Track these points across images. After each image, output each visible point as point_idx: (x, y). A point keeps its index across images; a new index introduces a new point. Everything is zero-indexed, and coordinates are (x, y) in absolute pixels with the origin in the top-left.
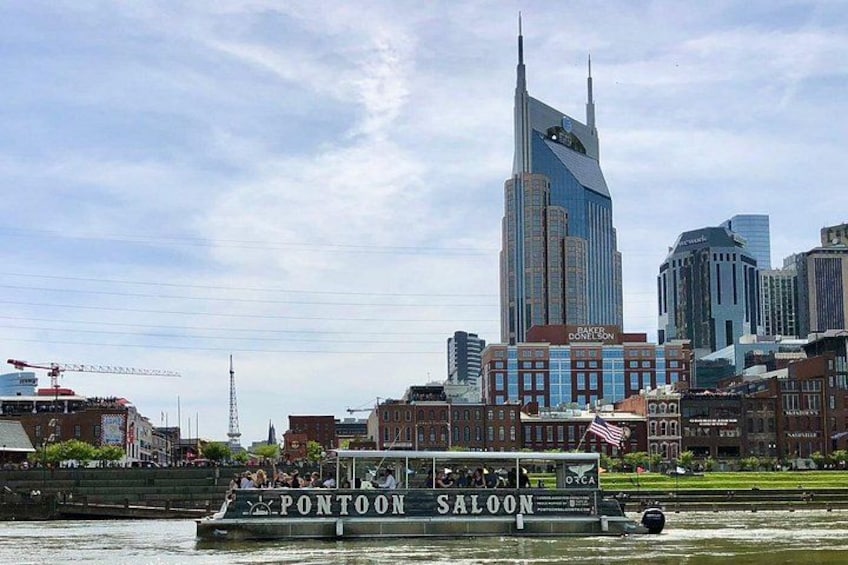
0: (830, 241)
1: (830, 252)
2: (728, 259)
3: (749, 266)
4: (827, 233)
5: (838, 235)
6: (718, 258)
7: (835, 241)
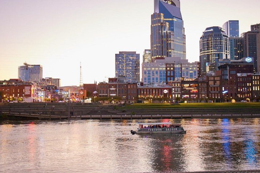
0: (253, 29)
1: (253, 32)
2: (219, 36)
3: (225, 38)
4: (252, 27)
5: (255, 27)
6: (216, 36)
7: (255, 29)
